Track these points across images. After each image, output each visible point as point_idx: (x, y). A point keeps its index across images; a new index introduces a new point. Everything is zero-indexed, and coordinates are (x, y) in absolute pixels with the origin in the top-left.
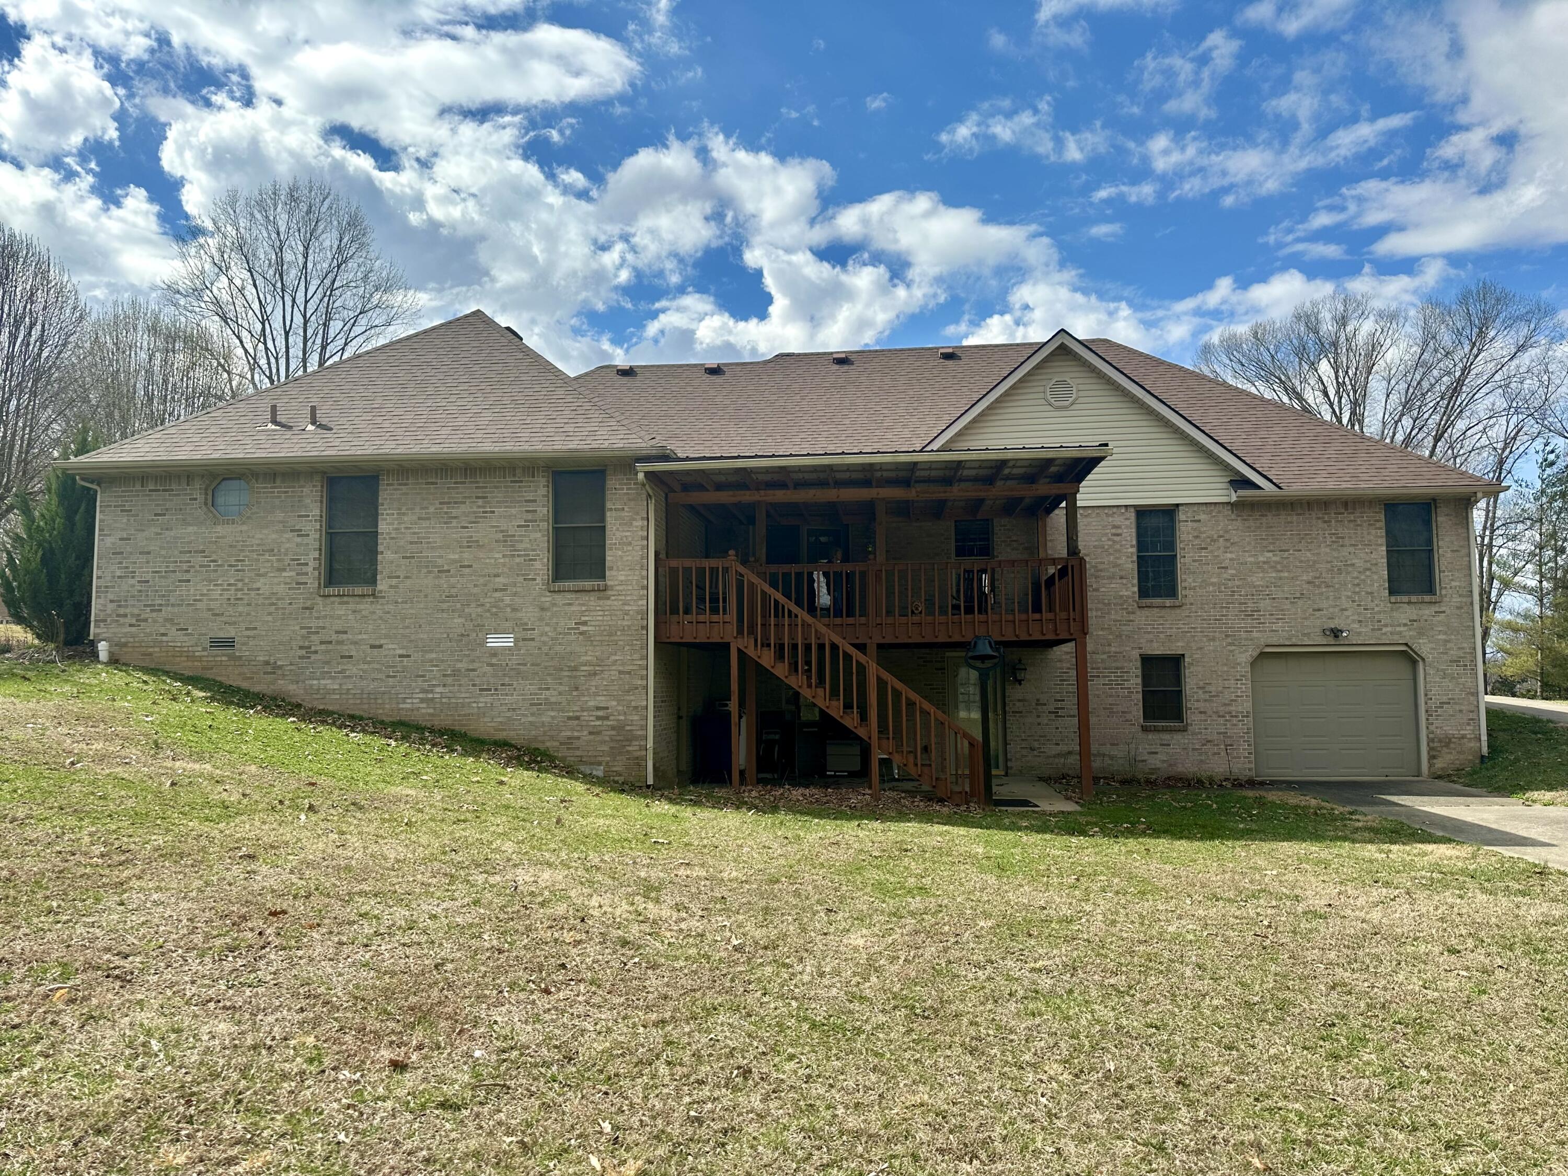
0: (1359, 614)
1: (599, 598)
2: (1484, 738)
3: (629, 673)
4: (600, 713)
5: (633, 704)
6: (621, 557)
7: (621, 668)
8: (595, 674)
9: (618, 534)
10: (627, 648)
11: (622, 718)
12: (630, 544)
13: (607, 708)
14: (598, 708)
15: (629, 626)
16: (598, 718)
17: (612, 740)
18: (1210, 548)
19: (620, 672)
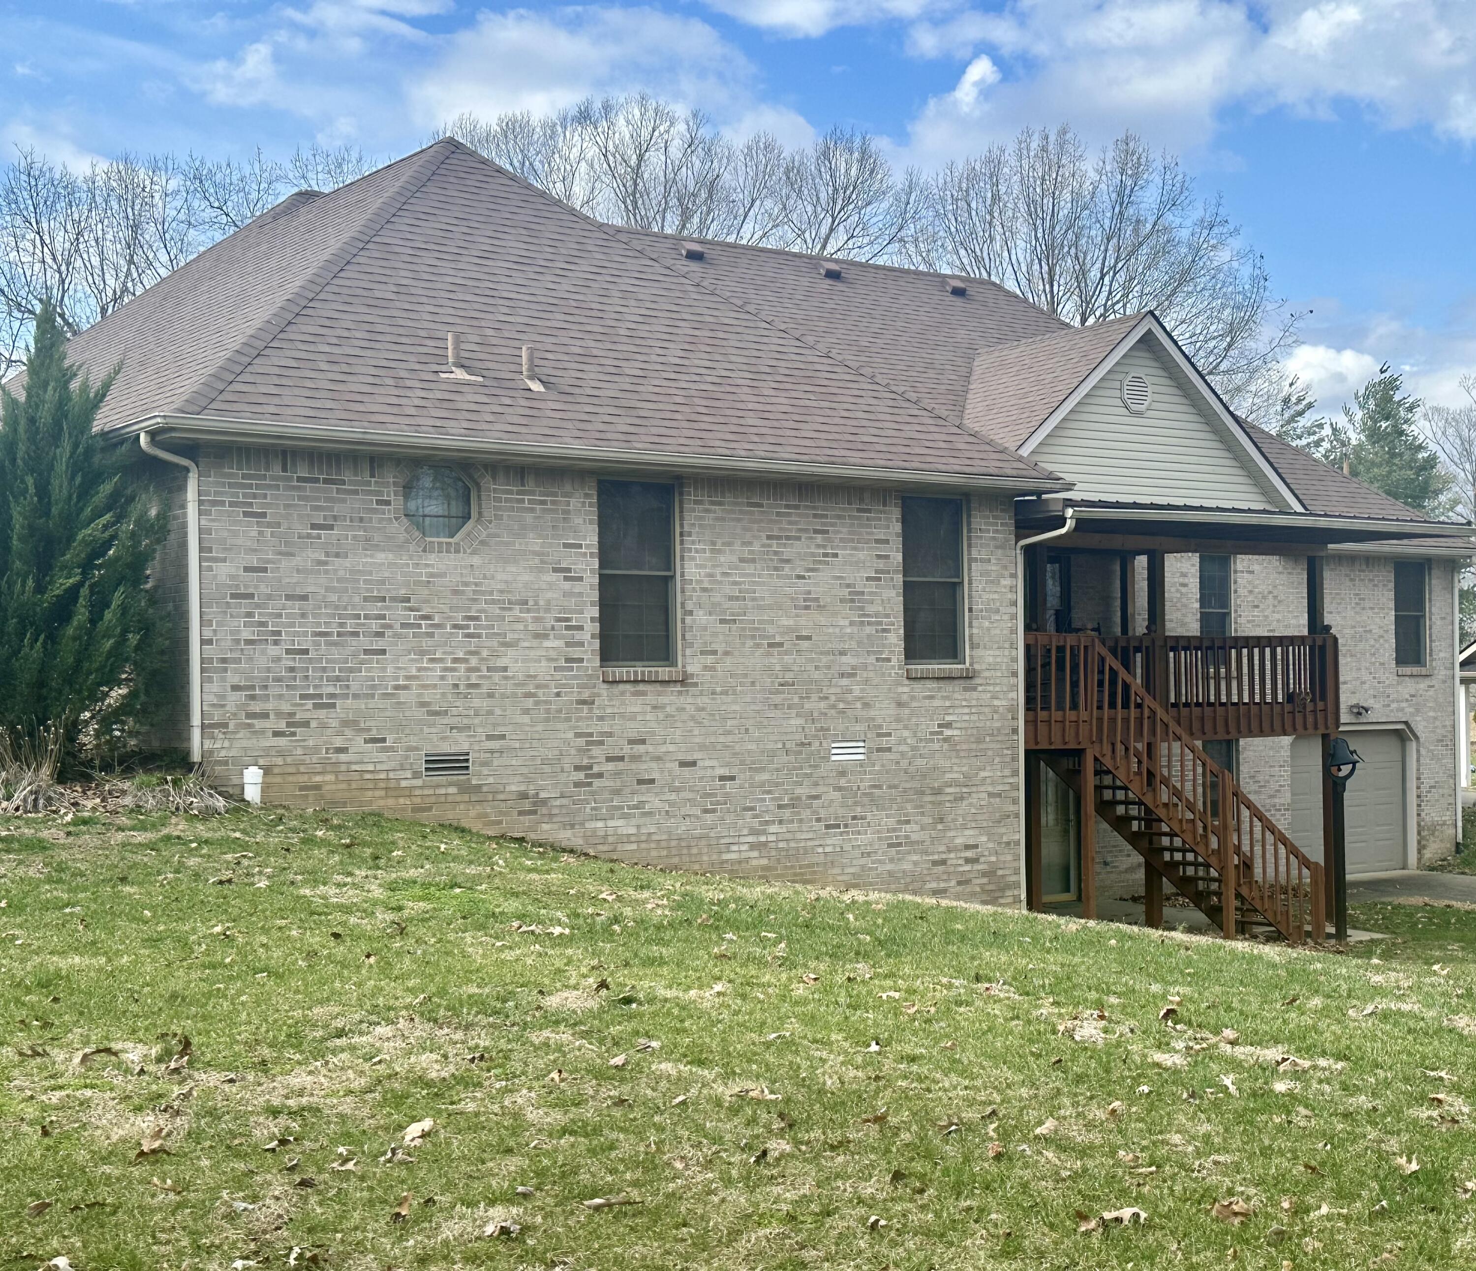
0: (1375, 688)
1: (966, 689)
2: (1460, 824)
3: (999, 795)
4: (969, 854)
5: (1005, 839)
6: (988, 629)
7: (990, 789)
8: (962, 799)
9: (986, 596)
10: (997, 760)
11: (993, 859)
12: (997, 611)
13: (976, 846)
14: (968, 847)
15: (999, 730)
16: (968, 861)
17: (984, 891)
18: (1262, 606)
19: (991, 795)
